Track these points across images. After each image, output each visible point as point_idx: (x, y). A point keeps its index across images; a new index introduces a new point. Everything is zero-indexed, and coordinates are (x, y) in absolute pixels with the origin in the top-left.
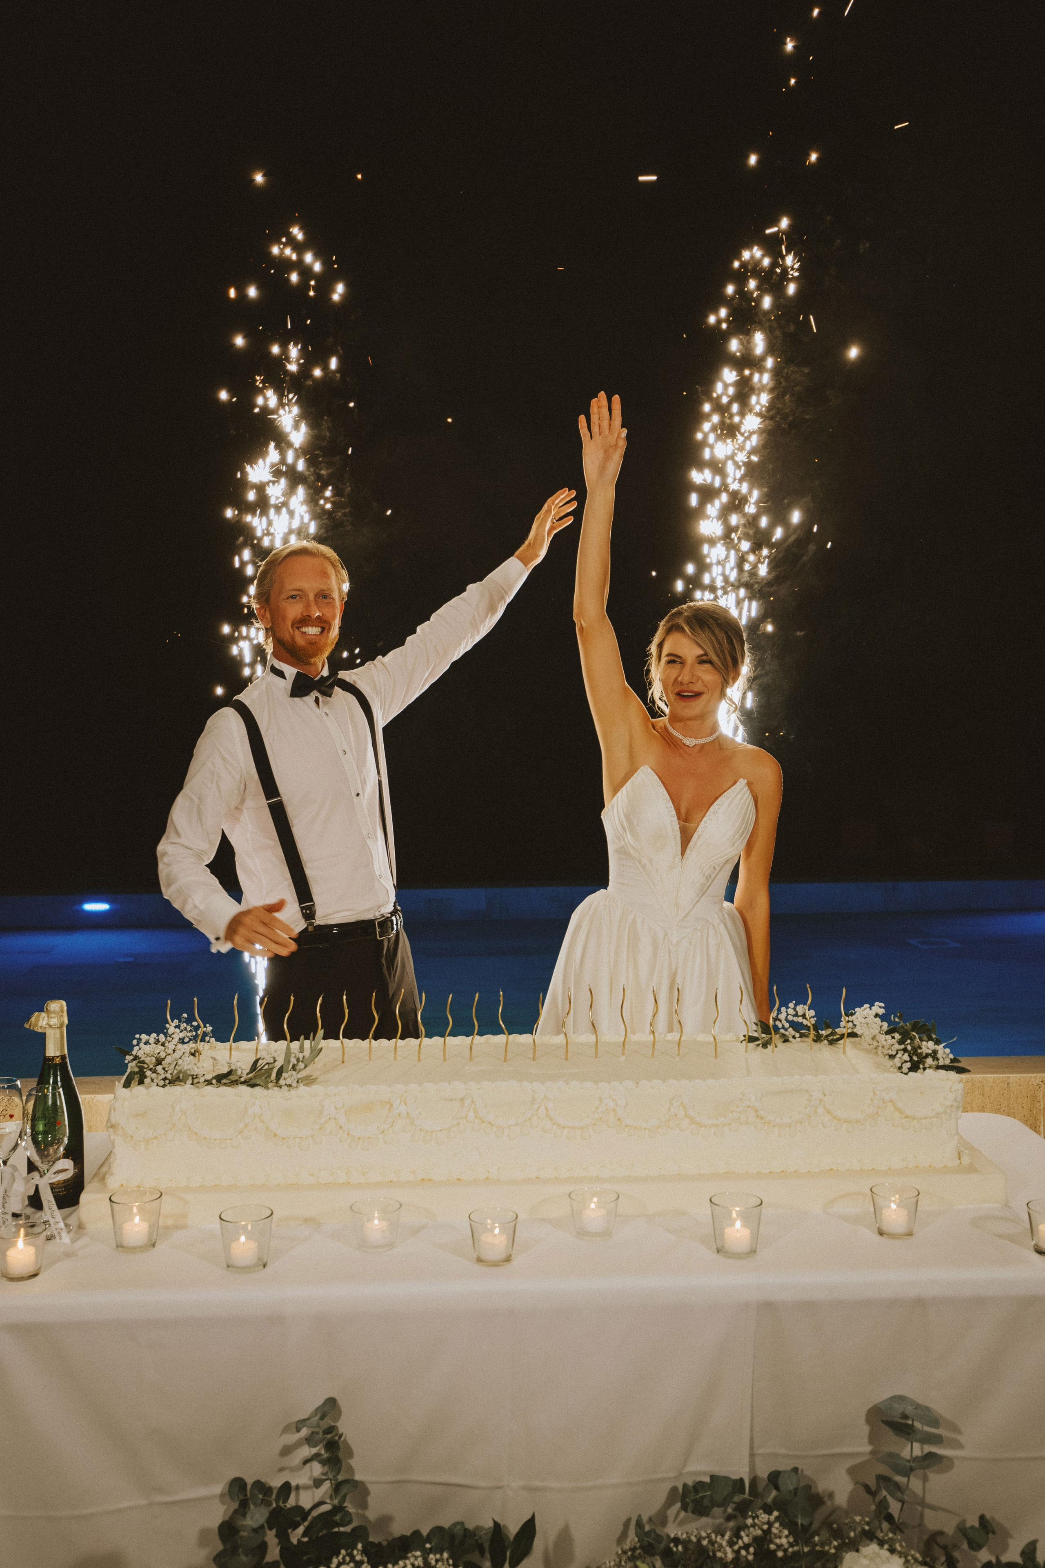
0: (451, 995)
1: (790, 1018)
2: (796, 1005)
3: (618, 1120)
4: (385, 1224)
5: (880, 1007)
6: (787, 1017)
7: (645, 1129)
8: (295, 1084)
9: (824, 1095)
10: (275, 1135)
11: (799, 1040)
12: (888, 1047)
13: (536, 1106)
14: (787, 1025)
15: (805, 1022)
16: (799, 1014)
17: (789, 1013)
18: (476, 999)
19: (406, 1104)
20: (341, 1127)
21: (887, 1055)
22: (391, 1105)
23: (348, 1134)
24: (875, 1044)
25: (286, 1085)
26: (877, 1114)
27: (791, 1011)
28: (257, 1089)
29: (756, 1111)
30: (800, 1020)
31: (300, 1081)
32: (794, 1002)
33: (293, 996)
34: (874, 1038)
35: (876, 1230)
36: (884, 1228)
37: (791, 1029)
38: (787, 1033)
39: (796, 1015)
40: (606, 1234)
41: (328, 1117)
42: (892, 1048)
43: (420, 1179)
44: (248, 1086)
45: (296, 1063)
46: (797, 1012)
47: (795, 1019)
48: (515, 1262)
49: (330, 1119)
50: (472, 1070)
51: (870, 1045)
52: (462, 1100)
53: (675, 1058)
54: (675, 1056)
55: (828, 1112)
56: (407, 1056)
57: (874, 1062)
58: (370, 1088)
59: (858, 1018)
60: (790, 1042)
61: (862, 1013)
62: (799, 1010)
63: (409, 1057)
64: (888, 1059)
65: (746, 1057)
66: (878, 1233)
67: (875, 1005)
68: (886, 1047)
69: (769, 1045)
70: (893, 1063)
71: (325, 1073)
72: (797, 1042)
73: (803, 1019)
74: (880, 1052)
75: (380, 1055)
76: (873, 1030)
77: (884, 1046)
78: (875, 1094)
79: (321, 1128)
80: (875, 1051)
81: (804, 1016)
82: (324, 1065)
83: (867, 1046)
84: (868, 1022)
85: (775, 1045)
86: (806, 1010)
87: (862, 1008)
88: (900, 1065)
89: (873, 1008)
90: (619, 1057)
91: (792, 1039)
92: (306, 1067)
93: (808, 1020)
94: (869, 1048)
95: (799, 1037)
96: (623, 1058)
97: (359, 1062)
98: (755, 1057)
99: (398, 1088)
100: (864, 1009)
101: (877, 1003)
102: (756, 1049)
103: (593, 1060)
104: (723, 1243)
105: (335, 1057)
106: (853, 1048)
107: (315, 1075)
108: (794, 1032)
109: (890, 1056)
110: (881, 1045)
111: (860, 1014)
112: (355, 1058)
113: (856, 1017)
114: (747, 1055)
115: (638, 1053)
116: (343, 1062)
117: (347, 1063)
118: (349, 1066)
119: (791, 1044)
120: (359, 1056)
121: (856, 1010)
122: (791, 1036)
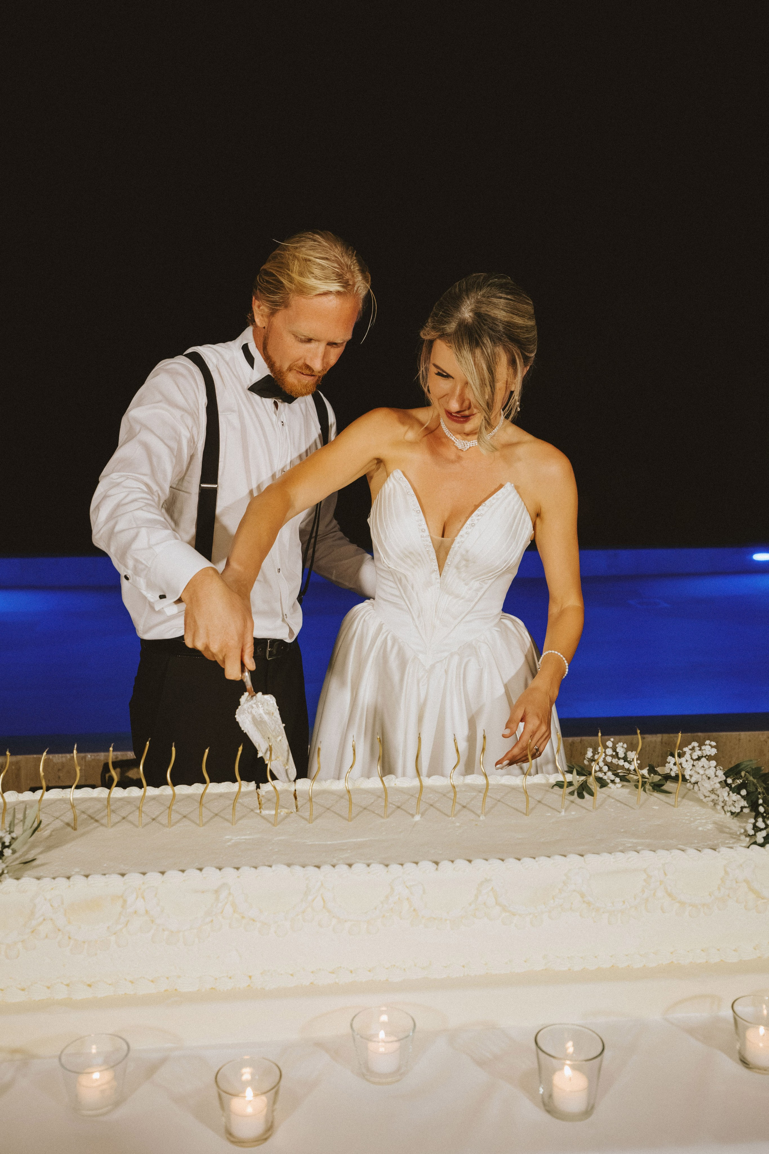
1: (609, 759)
2: (615, 744)
3: (414, 910)
4: (108, 1075)
5: (712, 747)
6: (604, 759)
7: (446, 920)
9: (665, 874)
11: (619, 785)
12: (731, 803)
13: (311, 897)
14: (606, 769)
15: (627, 765)
16: (620, 756)
17: (607, 753)
19: (143, 898)
20: (59, 930)
21: (728, 811)
22: (125, 901)
23: (70, 938)
24: (714, 796)
26: (728, 896)
27: (609, 751)
29: (582, 896)
30: (621, 762)
31: (5, 872)
32: (613, 740)
34: (713, 791)
35: (737, 1056)
36: (750, 1057)
37: (610, 774)
38: (605, 777)
39: (617, 756)
40: (399, 1073)
41: (41, 919)
42: (736, 805)
43: (164, 989)
46: (617, 753)
47: (615, 761)
49: (44, 920)
50: (233, 841)
51: (707, 797)
52: (217, 892)
53: (479, 816)
54: (479, 812)
55: (670, 895)
56: (158, 816)
57: (715, 823)
58: (97, 880)
59: (687, 761)
60: (610, 788)
61: (691, 755)
62: (618, 750)
63: (160, 818)
64: (732, 816)
65: (563, 813)
66: (740, 1062)
67: (705, 745)
68: (727, 802)
69: (585, 793)
70: (738, 824)
71: (49, 848)
72: (617, 789)
73: (624, 762)
74: (719, 807)
75: (124, 815)
76: (712, 783)
77: (724, 802)
78: (726, 873)
79: (32, 932)
80: (712, 804)
81: (625, 759)
82: (51, 835)
83: (702, 797)
84: (707, 772)
85: (592, 794)
86: (627, 750)
87: (690, 747)
88: (752, 832)
89: (703, 747)
90: (413, 816)
91: (611, 785)
92: (14, 852)
93: (630, 763)
94: (705, 800)
95: (619, 783)
96: (417, 818)
97: (98, 827)
98: (573, 813)
99: (134, 878)
100: (693, 749)
101: (707, 742)
102: (572, 802)
103: (383, 820)
104: (551, 1096)
105: (67, 821)
106: (683, 798)
107: (30, 857)
108: (613, 777)
109: (732, 813)
110: (721, 799)
111: (687, 756)
112: (92, 821)
113: (683, 760)
114: (563, 810)
115: (435, 808)
116: (75, 829)
117: (81, 830)
118: (83, 835)
119: (610, 790)
120: (96, 818)
121: (682, 750)
122: (609, 781)
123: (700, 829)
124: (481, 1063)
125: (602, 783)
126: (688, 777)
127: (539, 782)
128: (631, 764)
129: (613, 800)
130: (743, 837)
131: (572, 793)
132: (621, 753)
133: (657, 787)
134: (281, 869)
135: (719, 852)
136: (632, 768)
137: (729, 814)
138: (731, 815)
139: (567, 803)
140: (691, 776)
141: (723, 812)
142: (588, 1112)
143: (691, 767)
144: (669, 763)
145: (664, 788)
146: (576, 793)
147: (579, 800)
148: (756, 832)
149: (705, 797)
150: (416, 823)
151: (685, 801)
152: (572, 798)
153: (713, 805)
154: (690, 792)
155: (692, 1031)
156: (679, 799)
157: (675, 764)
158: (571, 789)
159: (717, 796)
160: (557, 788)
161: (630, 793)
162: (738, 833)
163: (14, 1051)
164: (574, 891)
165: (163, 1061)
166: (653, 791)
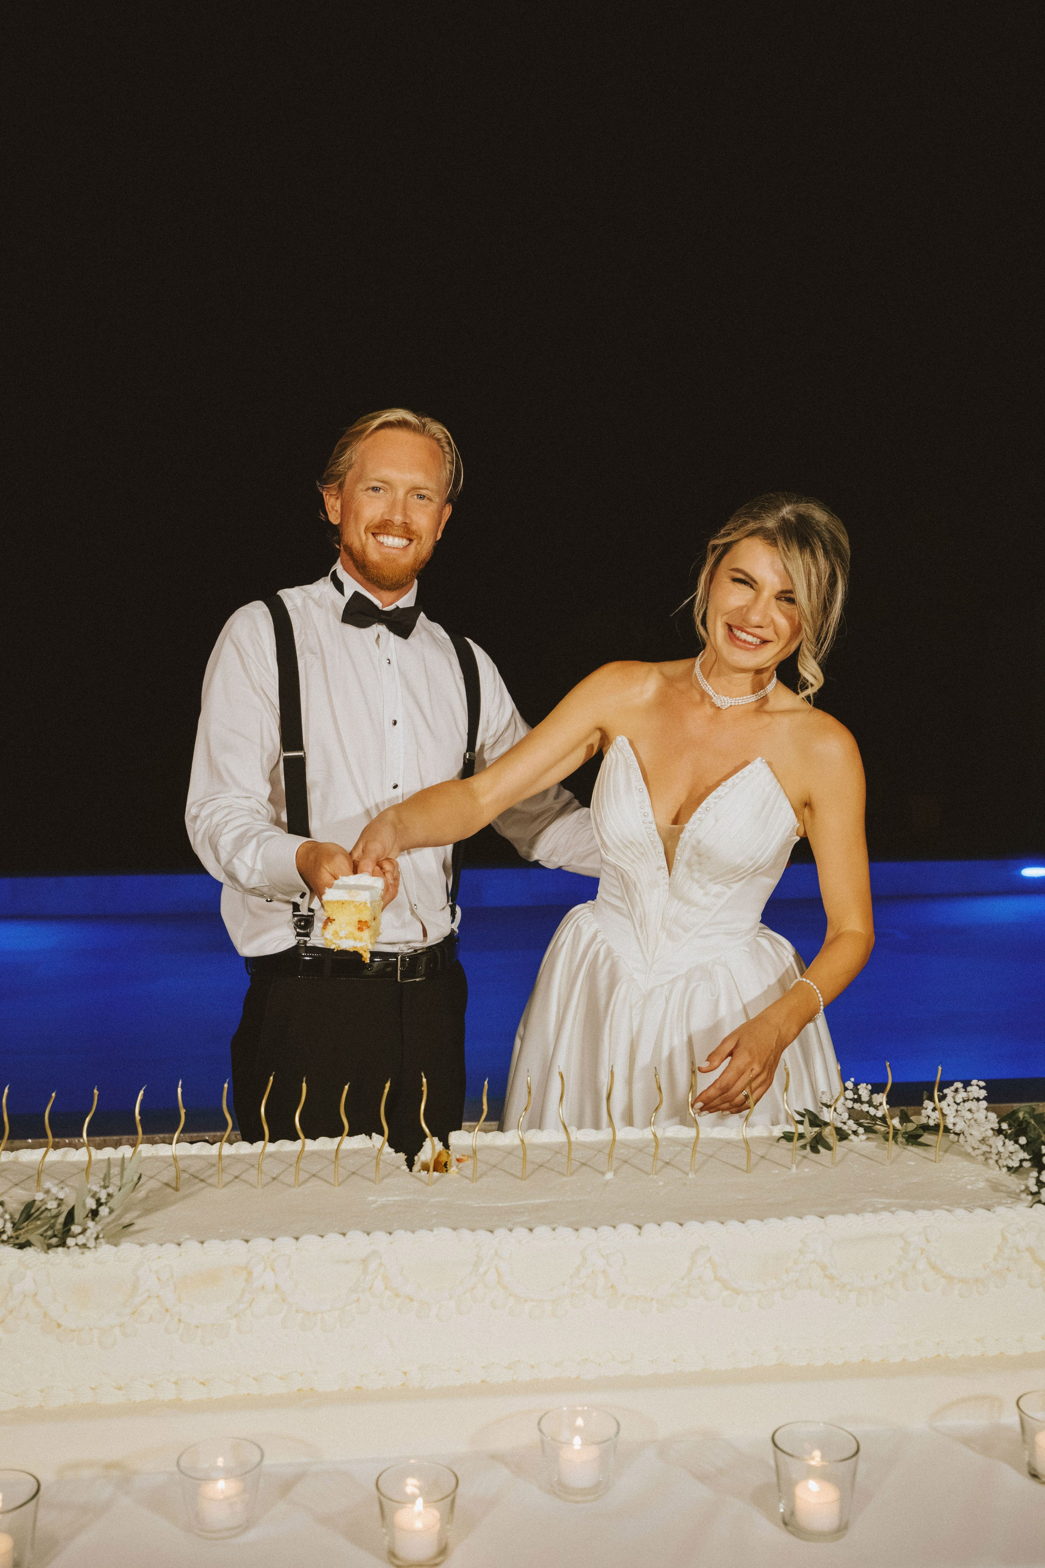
0: (347, 1087)
1: (849, 1104)
2: (856, 1084)
3: (612, 1286)
4: (235, 1488)
5: (981, 1088)
6: (843, 1103)
7: (652, 1299)
8: (91, 1244)
9: (928, 1241)
10: (59, 1325)
11: (864, 1137)
12: (1007, 1155)
13: (482, 1270)
14: (845, 1116)
15: (872, 1111)
16: (863, 1100)
17: (847, 1096)
18: (386, 1091)
19: (273, 1270)
20: (167, 1310)
21: (1004, 1166)
22: (250, 1273)
23: (180, 1321)
24: (985, 1148)
25: (77, 1245)
26: (1008, 1268)
27: (849, 1095)
28: (29, 1251)
29: (824, 1268)
30: (865, 1108)
31: (101, 1236)
32: (852, 1079)
33: (97, 1090)
34: (983, 1141)
35: (1025, 1469)
36: (1040, 1467)
37: (851, 1122)
38: (845, 1128)
39: (858, 1100)
41: (146, 1296)
42: (1014, 1158)
43: (296, 1388)
44: (15, 1245)
45: (94, 1207)
46: (860, 1096)
47: (857, 1106)
49: (149, 1297)
50: (379, 1203)
51: (975, 1149)
52: (365, 1261)
53: (688, 1174)
54: (687, 1169)
55: (934, 1267)
56: (279, 1175)
57: (987, 1180)
58: (215, 1246)
59: (949, 1105)
60: (851, 1141)
61: (954, 1097)
62: (860, 1092)
63: (281, 1177)
64: (1009, 1173)
65: (794, 1170)
66: (1028, 1476)
67: (971, 1085)
68: (1002, 1154)
69: (820, 1148)
70: (1017, 1181)
71: (147, 1212)
72: (860, 1142)
73: (869, 1107)
74: (991, 1162)
75: (236, 1174)
76: (983, 1129)
77: (999, 1153)
78: (1004, 1238)
79: (133, 1313)
80: (982, 1158)
81: (870, 1103)
82: (147, 1197)
83: (970, 1150)
84: (976, 1116)
85: (829, 1148)
86: (872, 1092)
87: (953, 1088)
88: (1034, 1189)
89: (969, 1089)
90: (603, 1174)
91: (852, 1137)
92: (111, 1211)
93: (876, 1107)
94: (974, 1154)
95: (863, 1134)
96: (609, 1176)
97: (204, 1188)
98: (807, 1170)
99: (261, 1244)
100: (956, 1090)
101: (974, 1082)
102: (804, 1157)
103: (565, 1179)
104: (793, 1513)
105: (165, 1181)
106: (946, 1151)
107: (126, 1220)
108: (855, 1127)
109: (1009, 1169)
110: (994, 1151)
111: (949, 1099)
112: (197, 1181)
113: (944, 1104)
114: (794, 1166)
115: (630, 1164)
116: (177, 1189)
117: (183, 1191)
118: (186, 1197)
119: (852, 1143)
120: (202, 1177)
121: (942, 1092)
122: (850, 1132)
123: (969, 1187)
124: (702, 1478)
125: (842, 1135)
126: (950, 1126)
127: (760, 1135)
128: (878, 1110)
129: (856, 1155)
130: (1023, 1196)
131: (804, 1147)
132: (865, 1096)
133: (913, 1138)
134: (444, 1233)
135: (994, 1212)
136: (879, 1114)
137: (1005, 1170)
138: (1008, 1171)
139: (799, 1158)
140: (954, 1124)
141: (998, 1167)
142: (842, 1529)
143: (954, 1113)
144: (926, 1109)
145: (921, 1140)
146: (808, 1147)
147: (813, 1156)
148: (1040, 1187)
149: (974, 1149)
150: (607, 1183)
151: (948, 1156)
152: (804, 1152)
153: (984, 1159)
154: (954, 1145)
155: (968, 1441)
156: (941, 1153)
157: (934, 1109)
158: (802, 1142)
159: (989, 1147)
160: (783, 1141)
161: (877, 1147)
162: (1018, 1191)
163: (109, 1466)
164: (813, 1262)
165: (300, 1477)
166: (908, 1144)
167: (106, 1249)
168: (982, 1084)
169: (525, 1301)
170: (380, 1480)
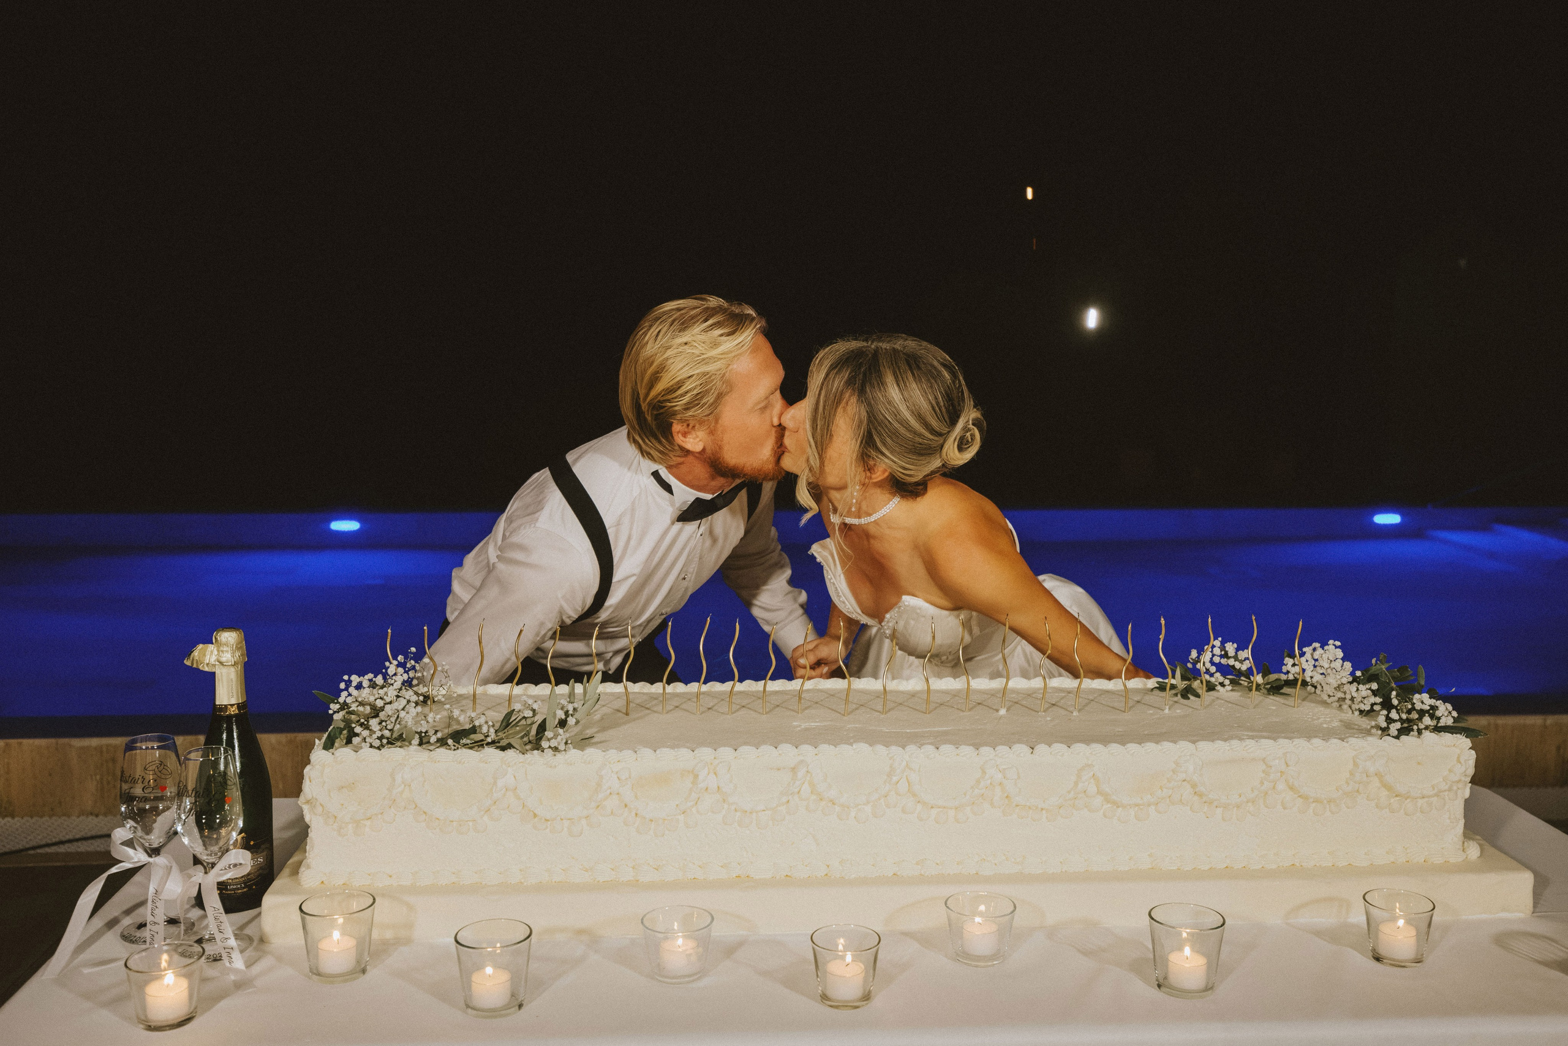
1: (1217, 660)
2: (1223, 643)
3: (1007, 797)
4: (691, 944)
5: (1336, 647)
6: (1211, 659)
7: (1042, 809)
8: (562, 747)
9: (1287, 765)
10: (535, 815)
11: (1229, 688)
12: (1359, 700)
13: (895, 779)
14: (1213, 669)
15: (1238, 665)
16: (1230, 655)
17: (1215, 652)
19: (715, 773)
20: (626, 806)
21: (1356, 710)
22: (696, 776)
23: (636, 814)
24: (1340, 695)
25: (550, 747)
26: (1358, 791)
27: (1217, 651)
28: (510, 753)
29: (1194, 786)
30: (1231, 662)
31: (569, 742)
32: (1220, 639)
34: (1338, 688)
35: (1369, 954)
36: (1383, 951)
37: (1218, 675)
38: (1213, 680)
39: (1226, 656)
40: (996, 957)
41: (608, 792)
42: (1365, 702)
43: (734, 876)
44: (497, 748)
45: (563, 717)
46: (1225, 652)
47: (1224, 661)
48: (878, 1002)
49: (611, 794)
50: (803, 727)
51: (1331, 696)
52: (794, 770)
53: (1072, 713)
54: (1072, 709)
55: (1291, 788)
56: (714, 706)
57: (1341, 721)
58: (666, 753)
59: (1307, 661)
60: (1218, 691)
61: (1312, 655)
62: (1227, 649)
63: (716, 708)
64: (1361, 716)
65: (1167, 711)
66: (1372, 958)
67: (1328, 645)
68: (1355, 699)
69: (1190, 696)
70: (1368, 722)
71: (603, 729)
72: (1226, 692)
73: (1235, 661)
74: (1345, 707)
75: (677, 705)
76: (1338, 677)
77: (1352, 699)
78: (1356, 764)
79: (598, 807)
80: (1336, 704)
81: (1236, 658)
82: (602, 719)
83: (1326, 698)
84: (1333, 665)
85: (1198, 696)
86: (1237, 650)
87: (1311, 648)
88: (1384, 725)
89: (1326, 648)
90: (997, 711)
91: (1219, 688)
92: (577, 722)
93: (1241, 662)
94: (1329, 701)
95: (1228, 685)
96: (1003, 712)
97: (649, 714)
98: (1178, 711)
99: (705, 753)
100: (1314, 649)
101: (1331, 642)
102: (1176, 702)
103: (962, 714)
104: (1165, 978)
105: (616, 707)
106: (1304, 700)
107: (589, 732)
108: (1221, 679)
109: (1361, 712)
110: (1348, 697)
111: (1308, 656)
112: (643, 709)
113: (1303, 659)
114: (1167, 707)
115: (1020, 704)
116: (627, 714)
117: (633, 715)
118: (634, 720)
119: (1219, 693)
120: (647, 706)
121: (1302, 651)
122: (1217, 683)
123: (1325, 726)
124: (1086, 953)
125: (1211, 687)
126: (1308, 679)
127: (1136, 687)
128: (1242, 664)
129: (1223, 702)
130: (1374, 731)
131: (1176, 695)
132: (1231, 653)
133: (1275, 689)
134: (863, 747)
135: (1347, 742)
136: (1244, 667)
137: (1357, 713)
138: (1360, 714)
139: (1171, 703)
140: (1312, 677)
141: (1351, 711)
142: (1208, 988)
143: (1312, 668)
144: (1286, 665)
145: (1282, 691)
146: (1179, 696)
147: (1185, 702)
148: (1389, 724)
149: (1329, 696)
150: (1001, 717)
151: (1306, 703)
152: (1176, 699)
153: (1338, 706)
154: (1311, 696)
155: (1318, 933)
156: (1299, 701)
157: (1294, 665)
158: (1173, 692)
159: (1343, 694)
160: (1157, 692)
161: (1241, 696)
162: (1369, 727)
163: (580, 932)
164: (1184, 781)
165: (741, 944)
166: (1269, 694)
167: (574, 753)
168: (1338, 643)
169: (932, 807)
170: (814, 935)
